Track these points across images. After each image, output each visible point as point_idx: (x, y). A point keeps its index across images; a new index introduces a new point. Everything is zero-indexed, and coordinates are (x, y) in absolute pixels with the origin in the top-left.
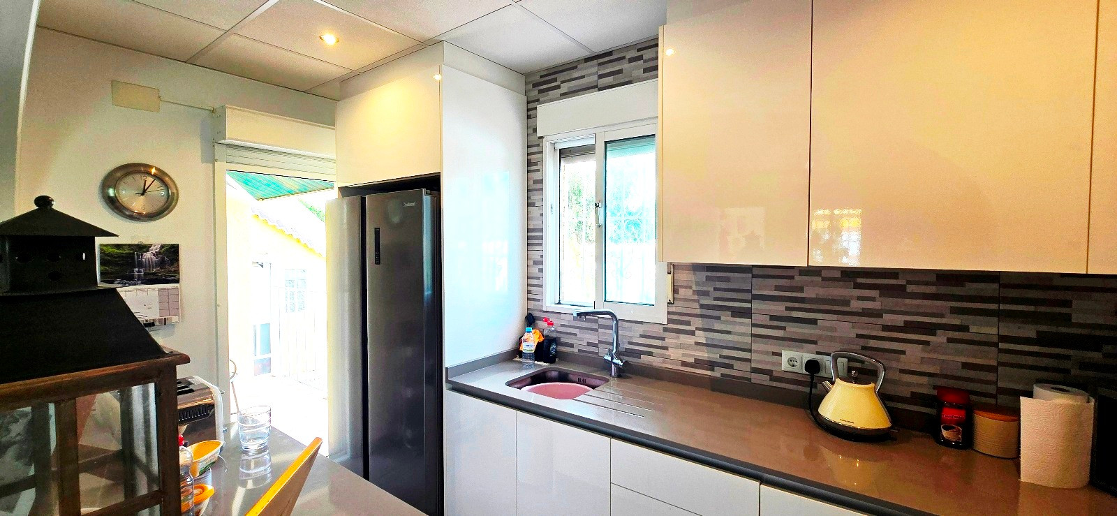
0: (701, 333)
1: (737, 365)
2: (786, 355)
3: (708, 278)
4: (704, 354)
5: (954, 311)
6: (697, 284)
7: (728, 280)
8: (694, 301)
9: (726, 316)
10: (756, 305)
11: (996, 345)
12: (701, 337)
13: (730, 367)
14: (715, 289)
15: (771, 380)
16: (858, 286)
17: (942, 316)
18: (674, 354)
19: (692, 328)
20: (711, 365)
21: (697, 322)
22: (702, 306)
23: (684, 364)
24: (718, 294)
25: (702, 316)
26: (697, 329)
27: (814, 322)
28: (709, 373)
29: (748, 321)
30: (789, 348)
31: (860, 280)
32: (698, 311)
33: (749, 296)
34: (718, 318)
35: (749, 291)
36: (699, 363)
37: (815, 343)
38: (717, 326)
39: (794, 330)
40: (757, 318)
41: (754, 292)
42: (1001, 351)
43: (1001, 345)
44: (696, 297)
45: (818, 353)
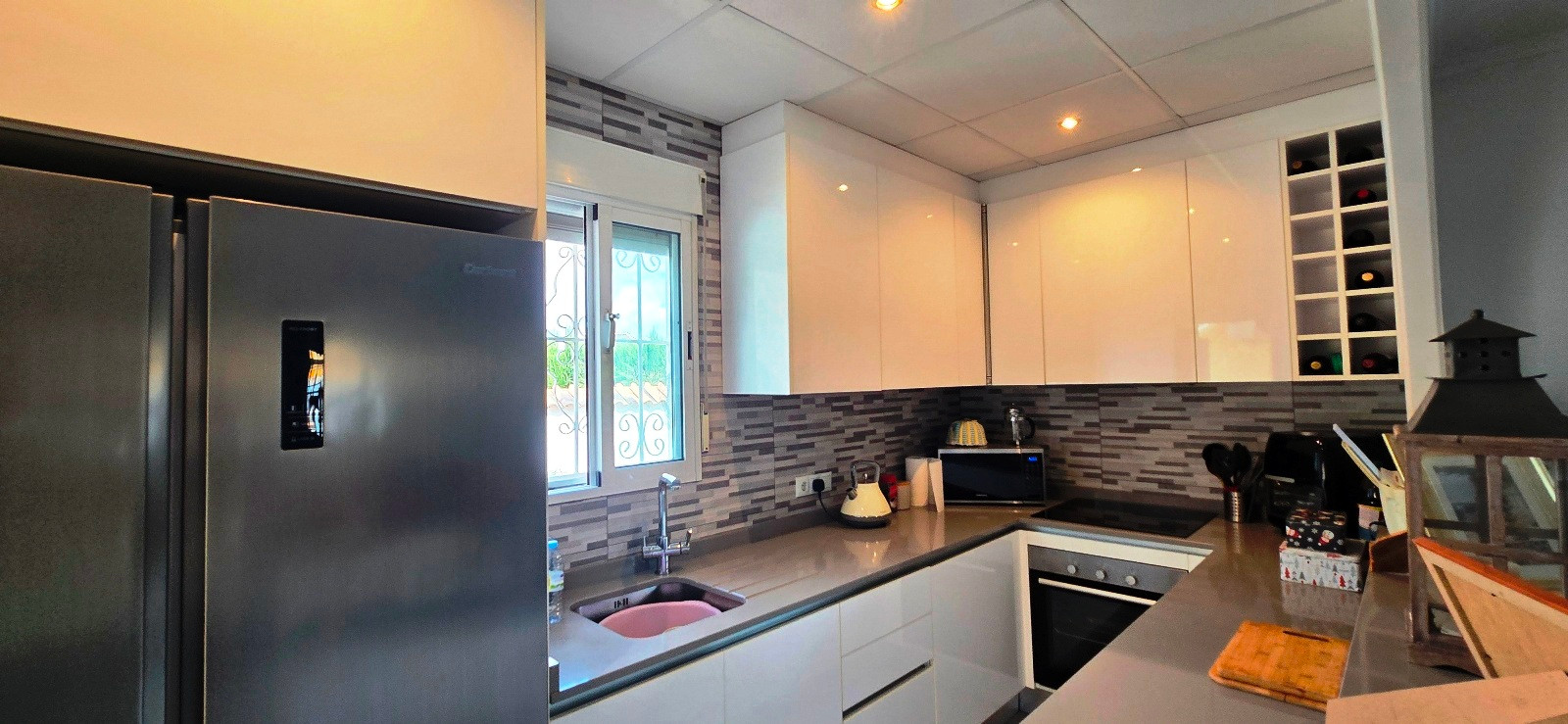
0: (733, 481)
1: (765, 506)
2: (799, 481)
3: (740, 416)
4: (737, 506)
5: (872, 420)
6: (729, 423)
7: (754, 415)
8: (728, 444)
9: (755, 455)
10: (778, 439)
11: (883, 440)
12: (735, 485)
13: (759, 510)
14: (746, 427)
15: (790, 510)
16: (835, 409)
17: (865, 425)
18: (710, 516)
19: (725, 478)
20: (743, 515)
21: (731, 469)
22: (736, 449)
23: (720, 524)
24: (749, 432)
25: (735, 461)
26: (732, 477)
27: (811, 445)
28: (742, 525)
29: (771, 456)
30: (800, 474)
31: (835, 404)
32: (732, 456)
33: (771, 430)
34: (748, 459)
35: (771, 424)
36: (735, 517)
37: (813, 464)
38: (749, 468)
39: (804, 455)
40: (780, 452)
41: (776, 425)
42: (888, 443)
43: (887, 440)
44: (729, 440)
45: (816, 473)
